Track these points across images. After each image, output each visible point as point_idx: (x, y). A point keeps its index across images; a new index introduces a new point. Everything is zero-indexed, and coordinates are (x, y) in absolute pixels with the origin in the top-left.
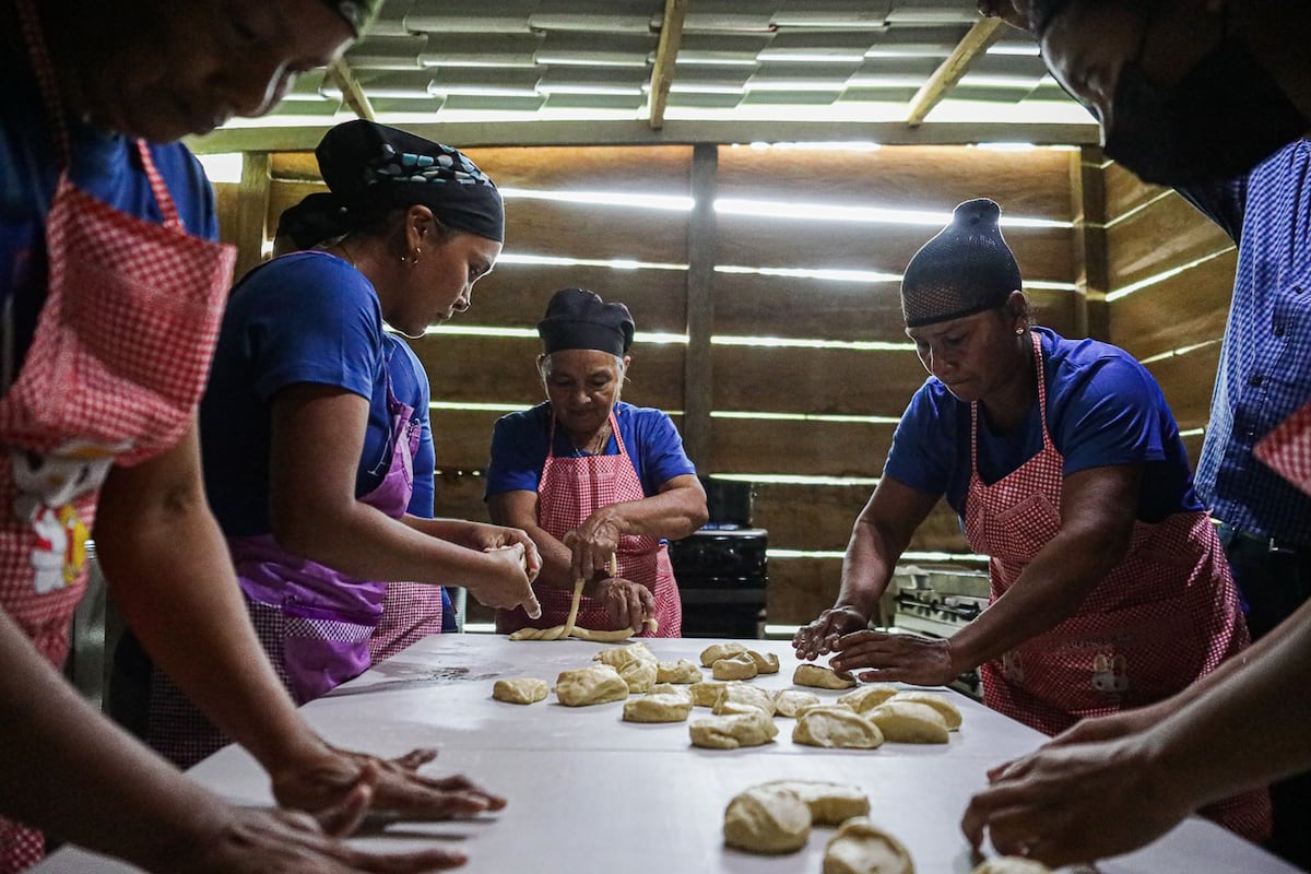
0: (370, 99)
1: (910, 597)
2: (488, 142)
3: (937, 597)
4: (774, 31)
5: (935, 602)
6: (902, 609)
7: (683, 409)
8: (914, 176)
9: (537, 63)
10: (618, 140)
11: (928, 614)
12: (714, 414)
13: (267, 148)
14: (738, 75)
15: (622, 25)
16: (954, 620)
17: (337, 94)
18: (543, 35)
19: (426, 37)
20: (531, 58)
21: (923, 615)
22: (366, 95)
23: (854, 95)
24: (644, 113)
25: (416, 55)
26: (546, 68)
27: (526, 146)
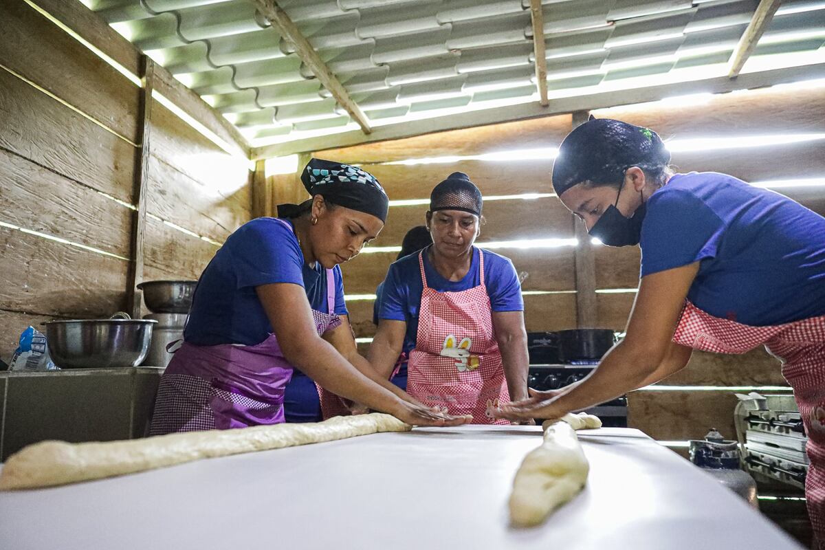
0: (366, 113)
1: (757, 418)
2: (437, 129)
3: (773, 416)
4: (612, 24)
5: (773, 419)
6: (751, 427)
7: (576, 289)
8: (738, 113)
9: (459, 73)
10: (519, 117)
11: (769, 429)
12: (597, 291)
13: (311, 149)
14: (595, 61)
15: (506, 38)
16: (788, 432)
17: (343, 112)
18: (459, 53)
19: (387, 67)
20: (454, 70)
21: (766, 430)
22: (362, 110)
23: (684, 63)
24: (536, 97)
25: (383, 79)
26: (467, 75)
27: (461, 128)
